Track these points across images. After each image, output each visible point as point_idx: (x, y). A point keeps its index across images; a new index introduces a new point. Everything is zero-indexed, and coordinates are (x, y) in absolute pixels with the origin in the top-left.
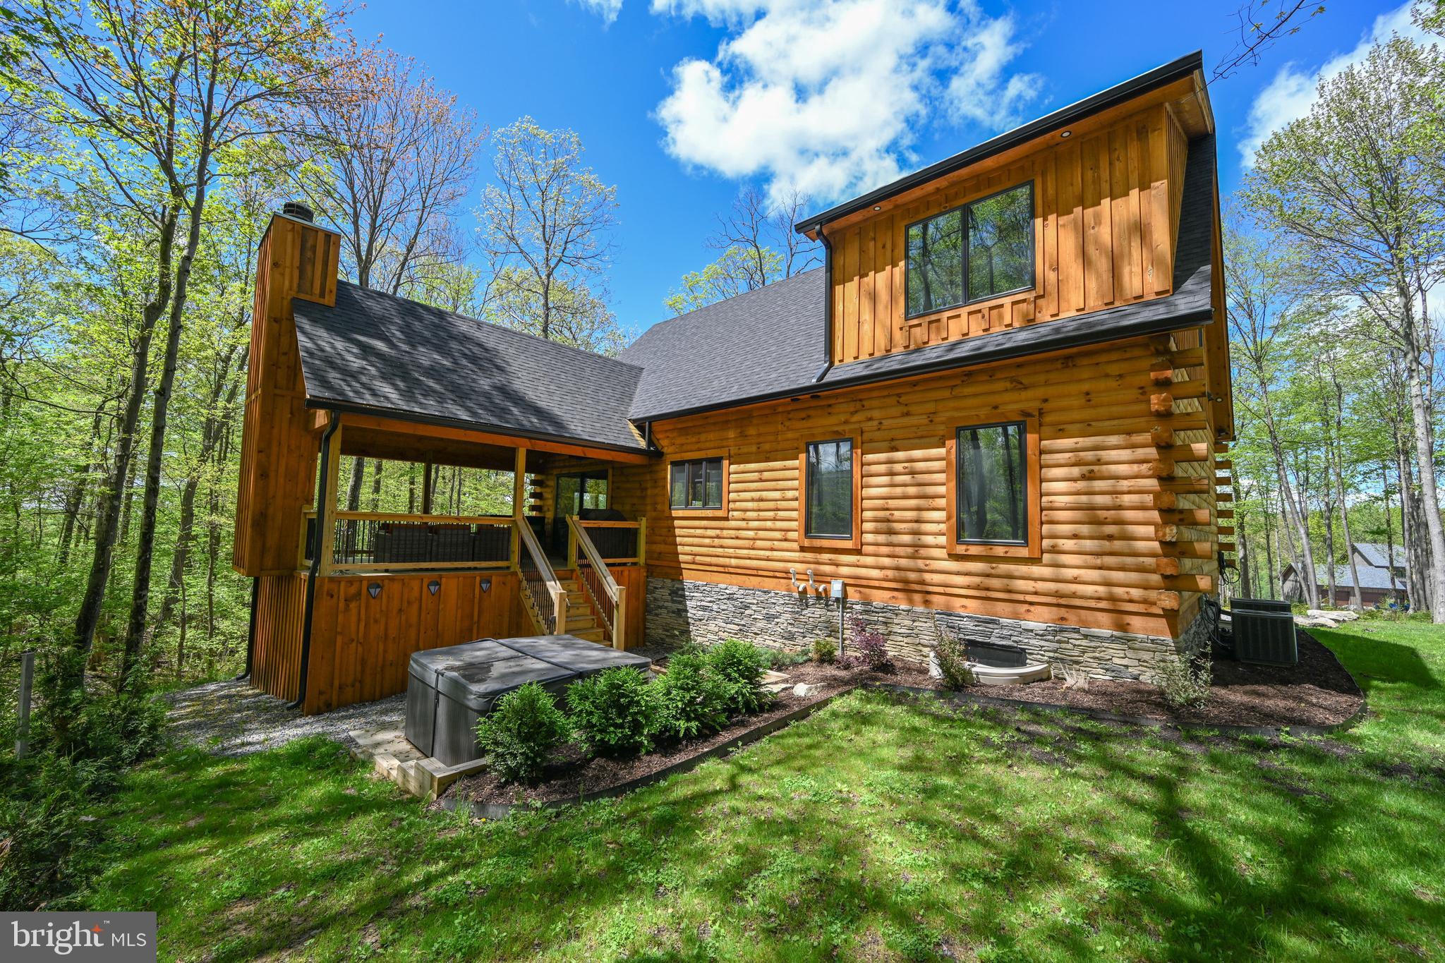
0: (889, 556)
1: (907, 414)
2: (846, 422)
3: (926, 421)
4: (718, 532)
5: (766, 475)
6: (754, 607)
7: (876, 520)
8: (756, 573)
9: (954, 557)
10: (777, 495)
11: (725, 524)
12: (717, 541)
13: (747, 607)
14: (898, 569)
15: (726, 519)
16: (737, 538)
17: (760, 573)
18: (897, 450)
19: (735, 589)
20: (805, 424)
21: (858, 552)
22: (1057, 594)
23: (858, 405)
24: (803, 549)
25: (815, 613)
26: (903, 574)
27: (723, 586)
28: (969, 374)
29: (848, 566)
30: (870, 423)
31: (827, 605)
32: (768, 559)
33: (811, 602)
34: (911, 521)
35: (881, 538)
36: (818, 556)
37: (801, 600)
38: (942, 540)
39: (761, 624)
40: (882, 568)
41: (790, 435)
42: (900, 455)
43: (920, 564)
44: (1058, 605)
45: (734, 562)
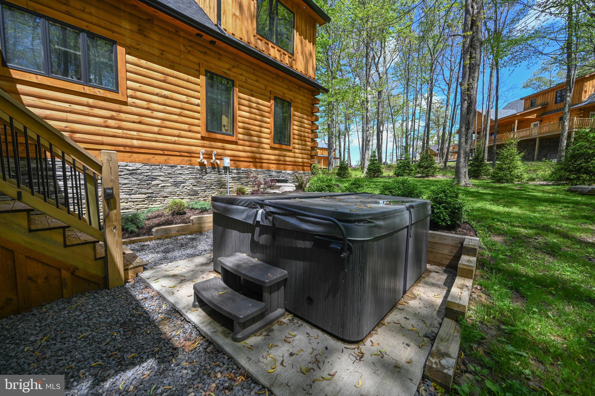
0: (249, 146)
1: (257, 81)
2: (229, 69)
3: (264, 88)
4: (114, 114)
5: (170, 79)
6: (161, 178)
7: (244, 128)
8: (164, 152)
9: (272, 148)
10: (184, 98)
11: (124, 108)
12: (111, 122)
13: (154, 179)
14: (253, 152)
15: (125, 103)
16: (140, 123)
17: (166, 152)
18: (253, 96)
19: (138, 165)
20: (202, 56)
21: (236, 143)
22: (295, 162)
23: (236, 64)
24: (203, 138)
25: (212, 177)
26: (254, 154)
27: (124, 164)
28: (278, 76)
29: (231, 149)
30: (241, 77)
31: (219, 171)
32: (174, 143)
33: (208, 170)
34: (257, 131)
35: (246, 137)
36: (213, 143)
37: (202, 170)
38: (268, 141)
39: (170, 189)
40: (246, 152)
41: (191, 58)
42: (254, 99)
43: (261, 150)
44: (294, 165)
45: (136, 143)
